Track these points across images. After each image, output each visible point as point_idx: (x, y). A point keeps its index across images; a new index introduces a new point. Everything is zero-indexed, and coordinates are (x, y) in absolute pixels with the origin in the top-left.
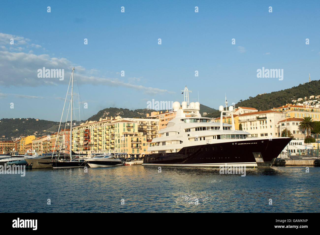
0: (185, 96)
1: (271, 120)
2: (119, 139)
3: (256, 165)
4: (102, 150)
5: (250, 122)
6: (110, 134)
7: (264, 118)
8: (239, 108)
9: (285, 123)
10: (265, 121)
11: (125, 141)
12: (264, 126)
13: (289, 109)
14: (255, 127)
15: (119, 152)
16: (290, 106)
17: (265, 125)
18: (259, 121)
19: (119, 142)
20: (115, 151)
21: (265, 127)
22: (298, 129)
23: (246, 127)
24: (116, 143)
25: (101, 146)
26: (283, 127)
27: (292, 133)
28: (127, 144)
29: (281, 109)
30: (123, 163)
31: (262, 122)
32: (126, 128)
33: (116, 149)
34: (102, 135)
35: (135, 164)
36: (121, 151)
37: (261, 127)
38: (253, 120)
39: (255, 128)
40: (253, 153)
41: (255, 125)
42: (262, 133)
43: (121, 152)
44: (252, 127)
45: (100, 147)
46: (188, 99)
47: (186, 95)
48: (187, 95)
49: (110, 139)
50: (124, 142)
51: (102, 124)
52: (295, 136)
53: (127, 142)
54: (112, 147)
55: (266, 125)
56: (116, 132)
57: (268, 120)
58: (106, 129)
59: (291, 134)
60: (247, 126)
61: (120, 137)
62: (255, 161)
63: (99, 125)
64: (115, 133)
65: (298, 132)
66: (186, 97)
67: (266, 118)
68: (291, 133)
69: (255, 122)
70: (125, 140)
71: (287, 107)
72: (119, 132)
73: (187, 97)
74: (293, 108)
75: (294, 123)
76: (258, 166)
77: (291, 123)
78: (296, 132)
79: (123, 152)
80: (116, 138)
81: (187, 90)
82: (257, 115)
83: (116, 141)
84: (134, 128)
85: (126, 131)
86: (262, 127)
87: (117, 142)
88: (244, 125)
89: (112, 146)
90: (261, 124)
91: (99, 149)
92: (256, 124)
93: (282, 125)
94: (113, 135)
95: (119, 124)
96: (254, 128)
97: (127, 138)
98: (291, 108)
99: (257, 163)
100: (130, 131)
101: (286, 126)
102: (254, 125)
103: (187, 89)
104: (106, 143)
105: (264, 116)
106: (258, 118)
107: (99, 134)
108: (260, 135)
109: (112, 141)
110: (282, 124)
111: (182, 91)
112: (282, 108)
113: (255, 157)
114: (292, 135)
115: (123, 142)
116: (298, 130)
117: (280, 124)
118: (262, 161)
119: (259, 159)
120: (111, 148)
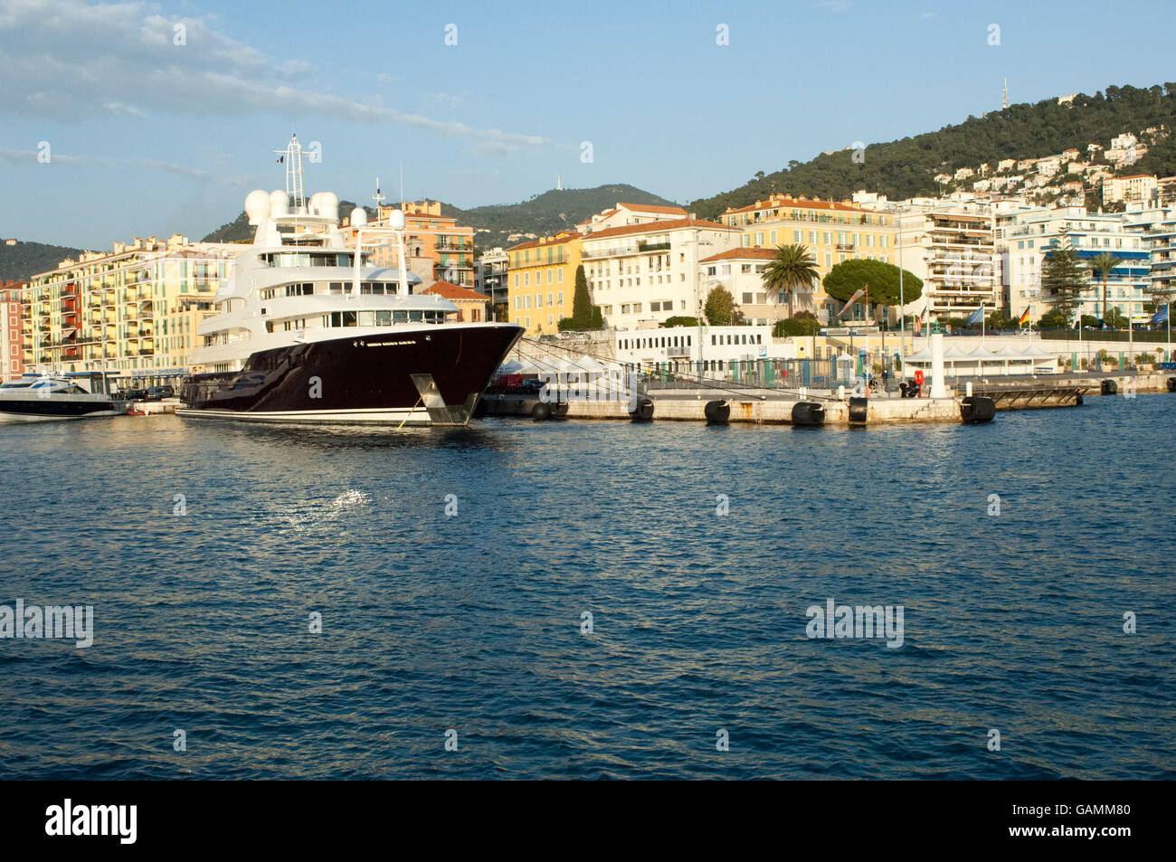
0: (291, 169)
1: (682, 255)
2: (165, 318)
3: (426, 417)
4: (118, 359)
5: (617, 261)
6: (139, 303)
7: (660, 246)
8: (619, 206)
9: (719, 265)
10: (664, 258)
11: (184, 326)
12: (660, 273)
13: (776, 212)
14: (634, 276)
15: (166, 367)
16: (778, 203)
17: (664, 272)
18: (647, 259)
19: (166, 332)
20: (155, 362)
21: (665, 279)
22: (765, 286)
23: (604, 279)
24: (157, 334)
25: (114, 343)
26: (712, 278)
27: (738, 299)
28: (188, 337)
29: (751, 215)
30: (128, 405)
31: (655, 259)
32: (191, 281)
33: (157, 353)
34: (116, 306)
35: (170, 409)
36: (171, 361)
37: (651, 277)
38: (628, 254)
39: (634, 282)
40: (412, 376)
41: (633, 270)
42: (655, 299)
43: (171, 367)
44: (625, 277)
45: (111, 349)
46: (298, 181)
47: (294, 170)
48: (297, 167)
49: (139, 321)
50: (181, 331)
51: (116, 265)
52: (749, 311)
53: (188, 330)
54: (145, 348)
55: (668, 273)
56: (156, 293)
57: (674, 253)
58: (127, 281)
59: (736, 305)
60: (608, 275)
61: (169, 311)
62: (422, 404)
63: (106, 268)
64: (154, 300)
65: (762, 297)
66: (291, 175)
67: (668, 246)
68: (734, 302)
69: (633, 262)
70: (184, 321)
71: (769, 206)
72: (164, 295)
73: (297, 174)
74: (789, 210)
75: (748, 266)
76: (434, 419)
77: (737, 265)
78: (754, 297)
79: (178, 367)
80: (157, 315)
81: (295, 148)
82: (642, 237)
83: (157, 327)
84: (223, 279)
85: (193, 292)
86: (656, 280)
87: (161, 330)
88: (600, 271)
89: (148, 346)
90: (651, 266)
91: (107, 355)
92: (638, 268)
93: (710, 274)
94: (149, 305)
95: (163, 265)
96: (630, 280)
97: (188, 318)
98: (782, 210)
99: (429, 410)
100: (208, 290)
101: (721, 277)
102: (629, 272)
103: (299, 147)
104: (128, 335)
105: (662, 240)
106: (643, 247)
107: (106, 302)
108: (649, 307)
109: (146, 326)
110: (710, 269)
111: (280, 152)
112: (754, 209)
113: (418, 387)
114: (736, 309)
115: (177, 328)
116: (764, 291)
117: (705, 269)
118: (442, 405)
119: (431, 398)
120: (143, 352)
